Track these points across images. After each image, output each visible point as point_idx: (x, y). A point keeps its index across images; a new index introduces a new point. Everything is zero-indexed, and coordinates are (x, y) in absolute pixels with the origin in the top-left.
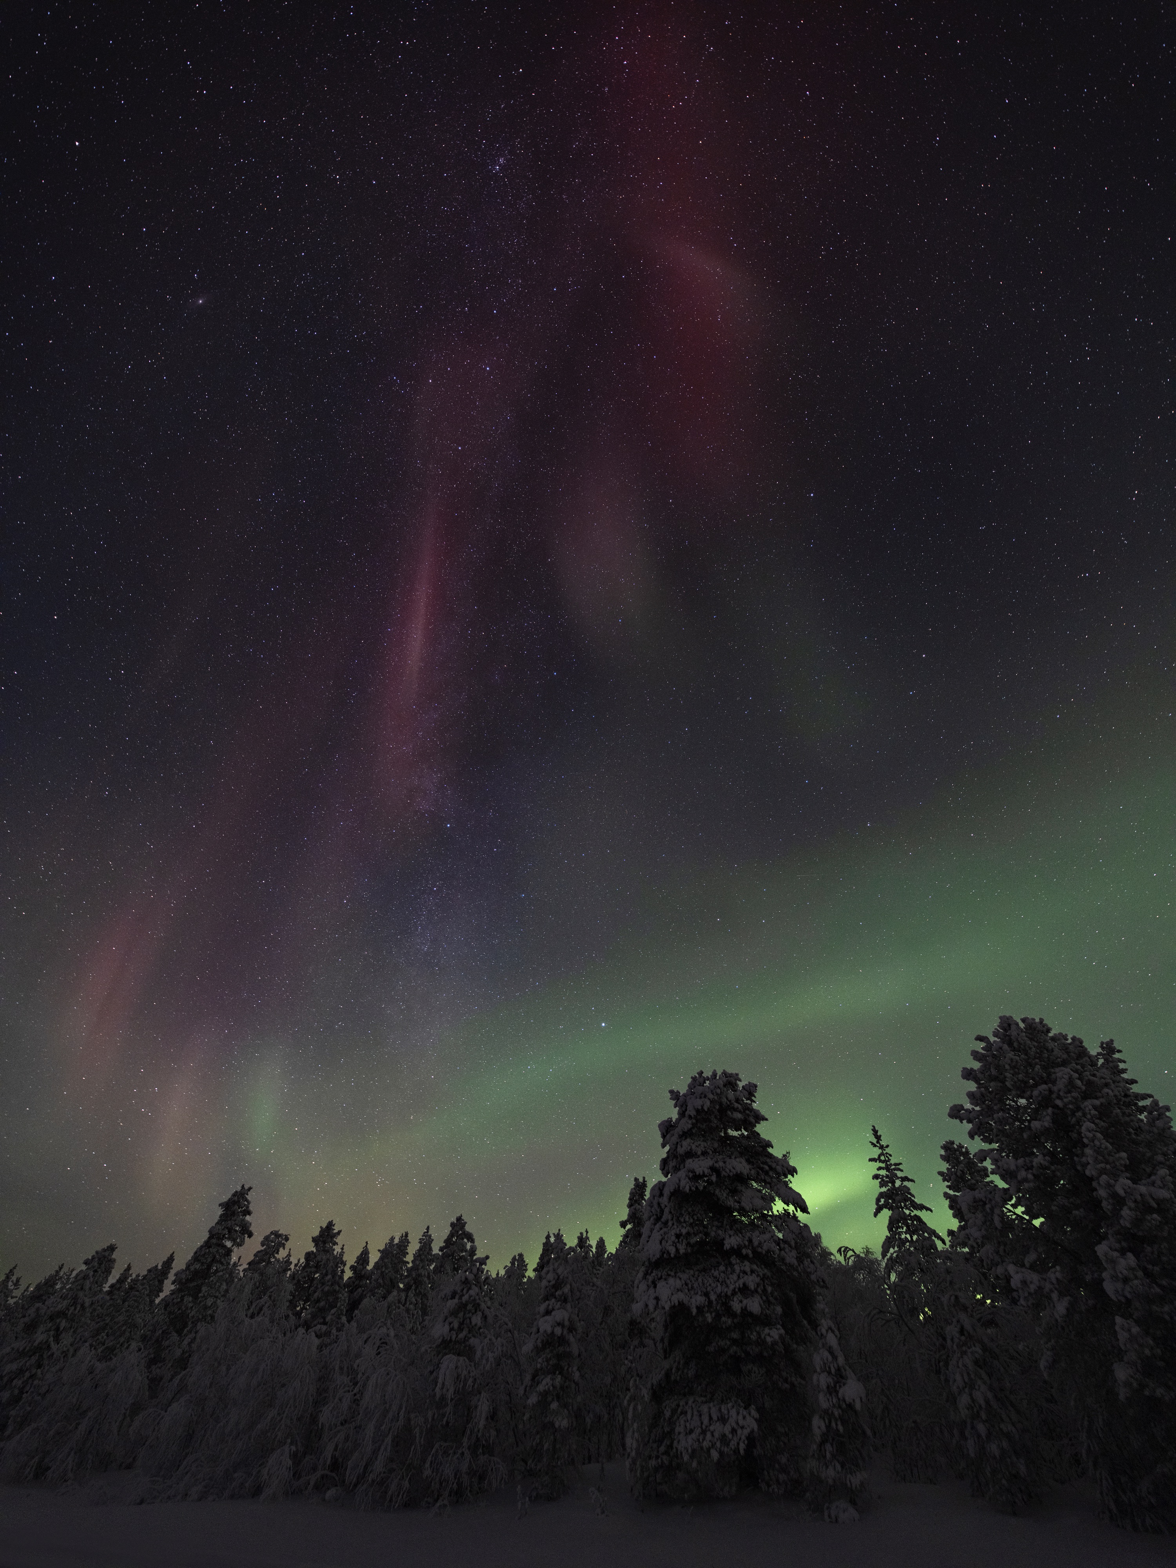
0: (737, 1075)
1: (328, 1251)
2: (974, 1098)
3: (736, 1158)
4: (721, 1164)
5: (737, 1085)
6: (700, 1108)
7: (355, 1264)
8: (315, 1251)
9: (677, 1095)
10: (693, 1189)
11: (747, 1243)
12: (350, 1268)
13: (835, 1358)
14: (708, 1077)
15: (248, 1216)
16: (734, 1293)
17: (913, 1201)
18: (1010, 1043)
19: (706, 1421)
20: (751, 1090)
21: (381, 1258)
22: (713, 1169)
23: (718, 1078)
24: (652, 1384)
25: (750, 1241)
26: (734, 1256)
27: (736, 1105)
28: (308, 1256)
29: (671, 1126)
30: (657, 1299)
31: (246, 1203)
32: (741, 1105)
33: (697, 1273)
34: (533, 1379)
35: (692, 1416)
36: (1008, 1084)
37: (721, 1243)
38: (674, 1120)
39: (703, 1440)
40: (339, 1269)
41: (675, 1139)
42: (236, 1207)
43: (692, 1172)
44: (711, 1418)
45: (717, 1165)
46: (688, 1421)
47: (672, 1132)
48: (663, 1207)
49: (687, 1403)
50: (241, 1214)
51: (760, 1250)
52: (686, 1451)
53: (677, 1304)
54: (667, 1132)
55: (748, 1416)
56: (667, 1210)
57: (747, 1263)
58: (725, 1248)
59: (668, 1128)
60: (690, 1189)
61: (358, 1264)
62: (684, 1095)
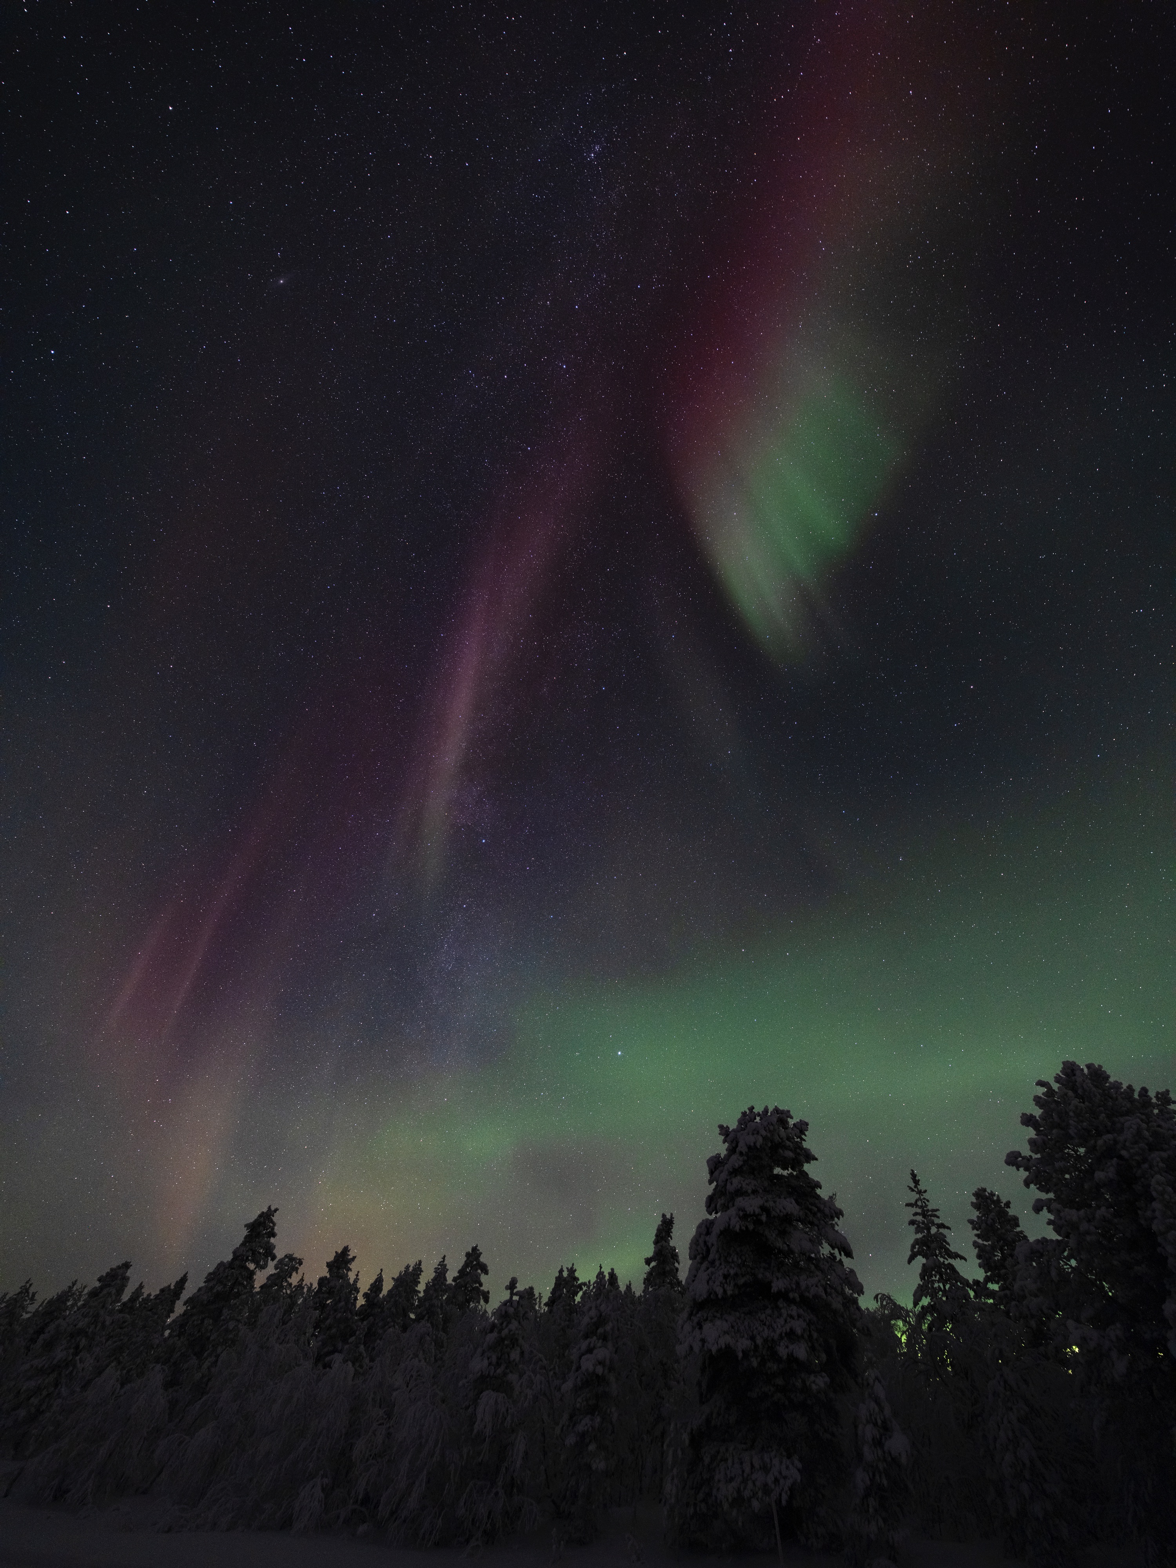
0: (789, 1111)
1: (342, 1277)
2: (1036, 1145)
3: (785, 1198)
4: (771, 1204)
5: (787, 1122)
6: (752, 1144)
7: (369, 1292)
8: (328, 1276)
9: (726, 1131)
10: (744, 1228)
11: (794, 1287)
12: (363, 1296)
13: (882, 1409)
14: (759, 1113)
15: (272, 1238)
16: (781, 1337)
17: (948, 1249)
18: (1074, 1089)
19: (748, 1470)
20: (802, 1127)
21: (395, 1287)
22: (763, 1208)
23: (769, 1114)
24: (692, 1430)
25: (798, 1284)
26: (782, 1300)
27: (788, 1143)
28: (322, 1281)
29: (720, 1162)
30: (703, 1341)
31: (271, 1225)
32: (792, 1143)
33: (743, 1315)
34: (571, 1417)
35: (733, 1464)
36: (1072, 1132)
37: (769, 1285)
38: (722, 1156)
39: (745, 1489)
40: (353, 1296)
41: (724, 1176)
42: (261, 1228)
43: (742, 1211)
44: (752, 1466)
45: (767, 1205)
46: (728, 1468)
47: (721, 1168)
48: (709, 1246)
49: (727, 1450)
50: (265, 1236)
51: (807, 1294)
52: (726, 1500)
53: (723, 1346)
54: (716, 1168)
55: (791, 1466)
56: (713, 1250)
57: (795, 1308)
58: (772, 1291)
59: (716, 1164)
60: (740, 1229)
61: (371, 1292)
62: (733, 1130)
